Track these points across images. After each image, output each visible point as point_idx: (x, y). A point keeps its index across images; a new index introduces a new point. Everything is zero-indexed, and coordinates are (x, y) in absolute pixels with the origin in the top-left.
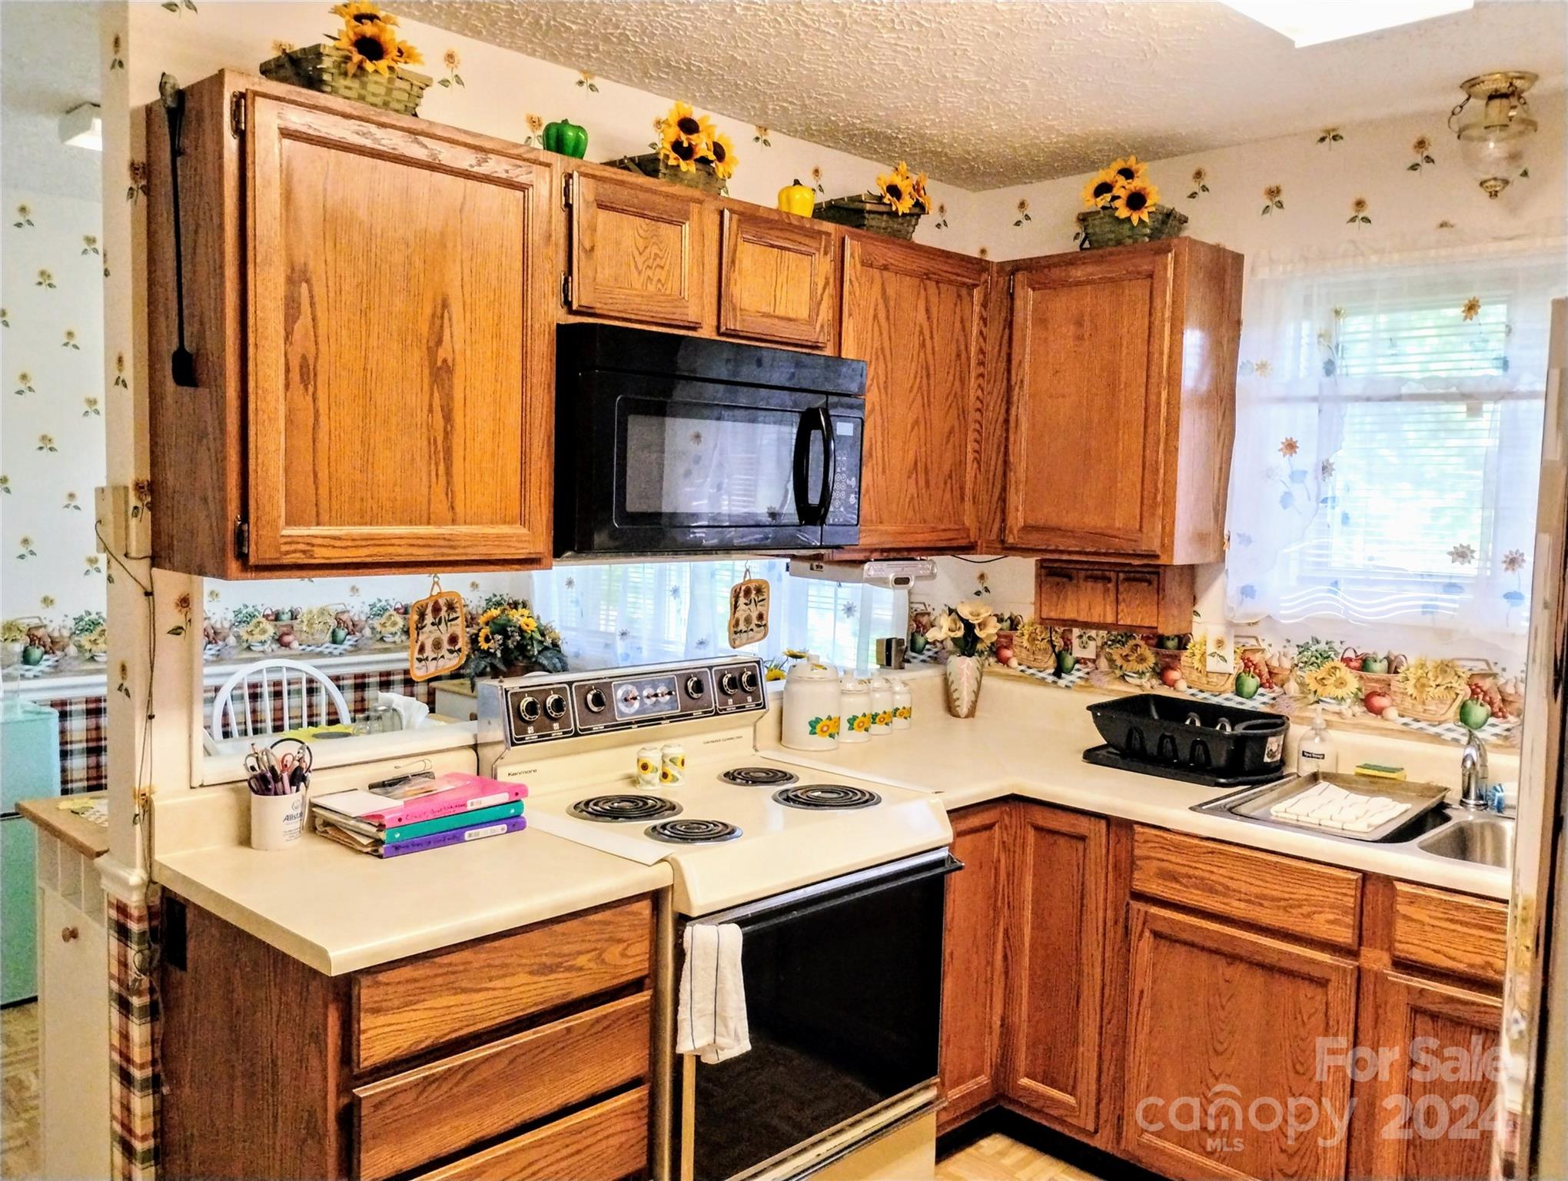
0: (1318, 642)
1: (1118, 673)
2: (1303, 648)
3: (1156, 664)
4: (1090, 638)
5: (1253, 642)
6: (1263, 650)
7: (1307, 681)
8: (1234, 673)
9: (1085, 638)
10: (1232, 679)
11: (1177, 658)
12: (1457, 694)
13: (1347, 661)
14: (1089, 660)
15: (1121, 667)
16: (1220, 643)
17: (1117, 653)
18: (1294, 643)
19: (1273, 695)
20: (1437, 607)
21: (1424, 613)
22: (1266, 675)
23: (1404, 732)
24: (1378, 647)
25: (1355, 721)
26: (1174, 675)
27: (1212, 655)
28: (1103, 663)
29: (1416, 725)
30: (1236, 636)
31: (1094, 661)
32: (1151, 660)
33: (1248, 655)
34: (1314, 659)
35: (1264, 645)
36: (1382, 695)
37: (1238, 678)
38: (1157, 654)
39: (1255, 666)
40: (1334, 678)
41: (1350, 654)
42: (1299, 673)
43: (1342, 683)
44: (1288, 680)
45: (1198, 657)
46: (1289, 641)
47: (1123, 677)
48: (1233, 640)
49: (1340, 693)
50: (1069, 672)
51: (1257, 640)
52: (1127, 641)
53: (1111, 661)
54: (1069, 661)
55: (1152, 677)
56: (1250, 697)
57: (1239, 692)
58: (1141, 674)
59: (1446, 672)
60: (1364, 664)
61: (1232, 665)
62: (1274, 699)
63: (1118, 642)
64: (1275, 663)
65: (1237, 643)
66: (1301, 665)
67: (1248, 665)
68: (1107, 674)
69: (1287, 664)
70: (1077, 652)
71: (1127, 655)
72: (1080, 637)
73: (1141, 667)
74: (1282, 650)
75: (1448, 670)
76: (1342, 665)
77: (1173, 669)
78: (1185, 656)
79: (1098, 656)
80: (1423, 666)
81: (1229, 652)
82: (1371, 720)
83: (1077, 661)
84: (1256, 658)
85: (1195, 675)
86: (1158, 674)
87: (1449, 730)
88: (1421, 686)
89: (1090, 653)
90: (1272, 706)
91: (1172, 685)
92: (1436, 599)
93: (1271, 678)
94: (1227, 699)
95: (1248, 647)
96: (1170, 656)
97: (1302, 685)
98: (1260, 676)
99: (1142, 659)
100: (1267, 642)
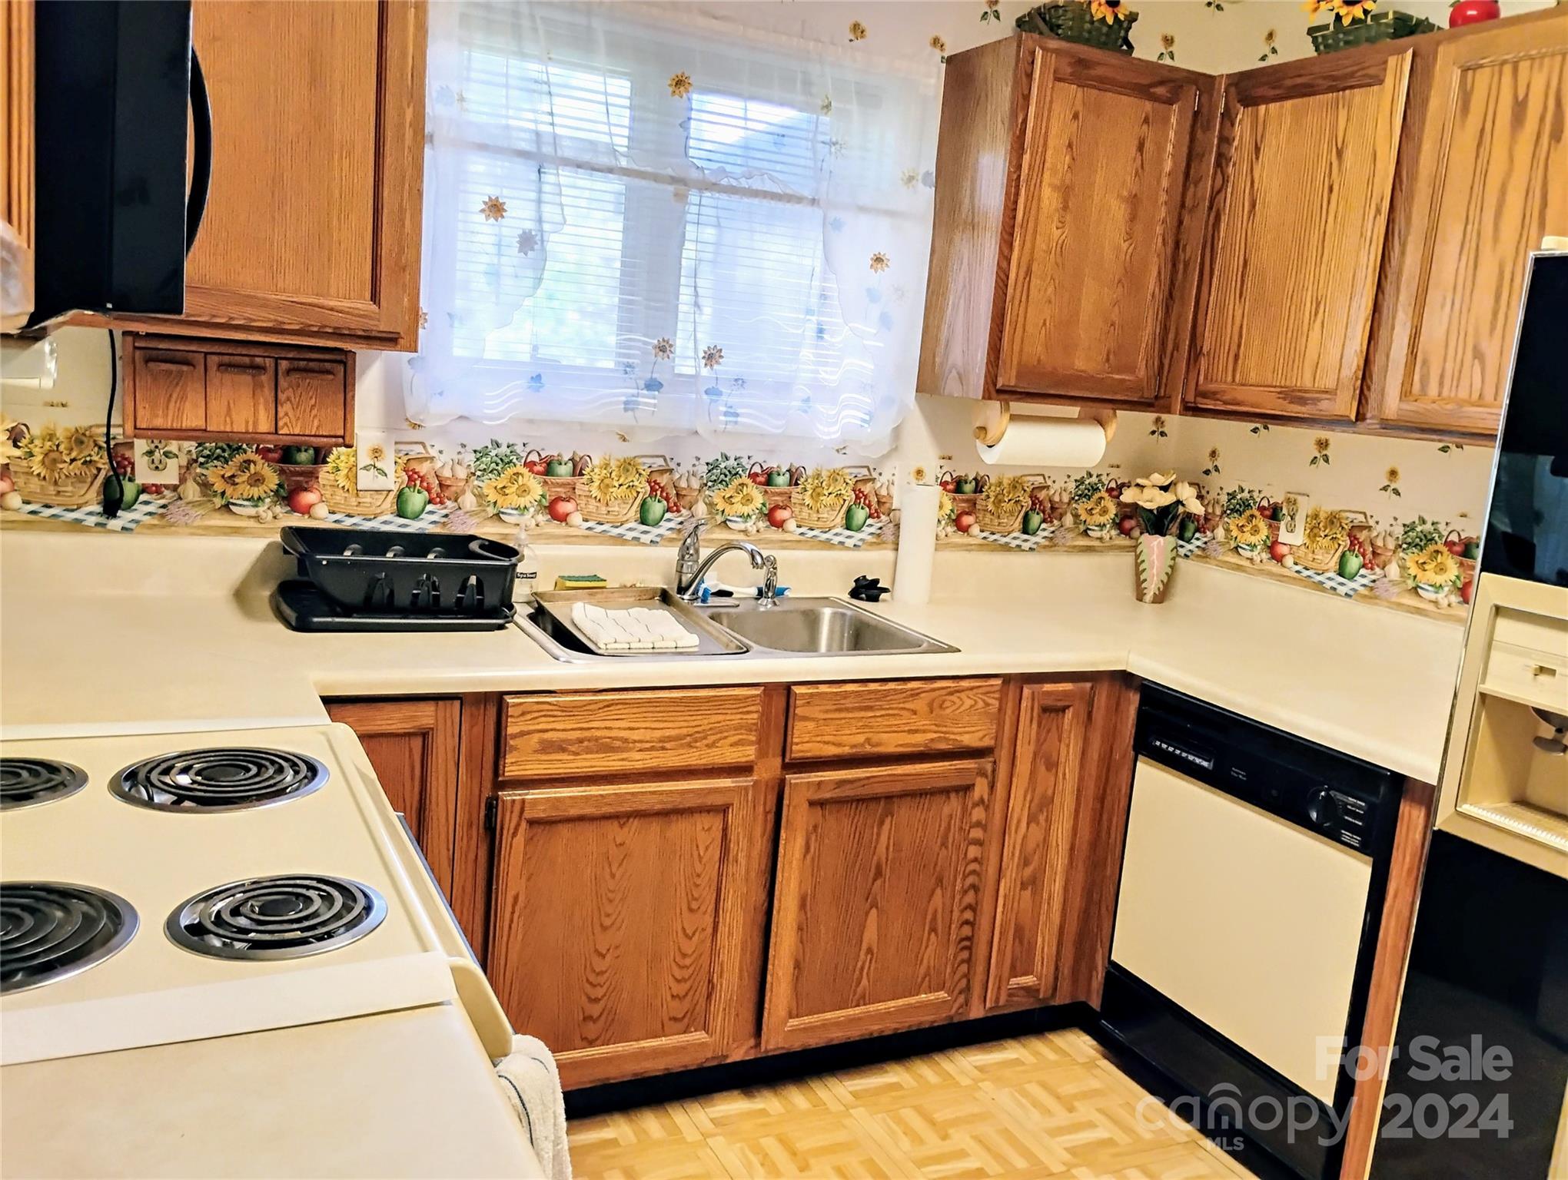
0: (498, 446)
1: (218, 502)
2: (481, 454)
3: (280, 485)
4: (167, 454)
5: (420, 449)
6: (432, 459)
7: (485, 491)
8: (395, 488)
9: (157, 455)
10: (392, 495)
11: (312, 475)
12: (638, 493)
13: (530, 465)
14: (167, 487)
15: (223, 494)
16: (377, 453)
17: (214, 473)
18: (470, 448)
19: (445, 512)
20: (638, 403)
21: (626, 410)
22: (436, 489)
23: (587, 538)
24: (563, 448)
25: (538, 531)
26: (308, 498)
27: (365, 468)
28: (192, 491)
29: (600, 528)
30: (396, 443)
31: (175, 488)
32: (272, 480)
33: (414, 465)
34: (493, 465)
35: (433, 452)
36: (568, 500)
37: (400, 495)
38: (282, 472)
39: (422, 479)
40: (516, 486)
41: (534, 457)
42: (476, 483)
43: (524, 491)
44: (463, 492)
45: (344, 472)
46: (463, 446)
47: (227, 507)
48: (393, 447)
49: (522, 502)
50: (129, 507)
51: (424, 447)
52: (231, 456)
53: (205, 486)
54: (129, 490)
55: (275, 503)
56: (416, 517)
57: (401, 513)
58: (257, 501)
59: (628, 471)
60: (548, 467)
61: (393, 481)
62: (446, 516)
63: (217, 458)
64: (447, 473)
65: (398, 451)
66: (479, 473)
67: (413, 477)
68: (199, 504)
69: (462, 473)
70: (144, 475)
71: (233, 476)
72: (150, 453)
73: (256, 492)
74: (456, 457)
75: (630, 468)
76: (525, 471)
77: (306, 490)
78: (324, 473)
79: (183, 480)
80: (607, 466)
81: (387, 463)
82: (557, 528)
83: (144, 489)
84: (424, 468)
85: (340, 496)
86: (284, 498)
87: (630, 529)
88: (604, 487)
89: (169, 476)
90: (444, 524)
91: (307, 511)
92: (638, 395)
93: (442, 492)
94: (385, 522)
95: (413, 455)
96: (301, 474)
97: (480, 496)
98: (428, 490)
99: (257, 480)
100: (437, 448)
